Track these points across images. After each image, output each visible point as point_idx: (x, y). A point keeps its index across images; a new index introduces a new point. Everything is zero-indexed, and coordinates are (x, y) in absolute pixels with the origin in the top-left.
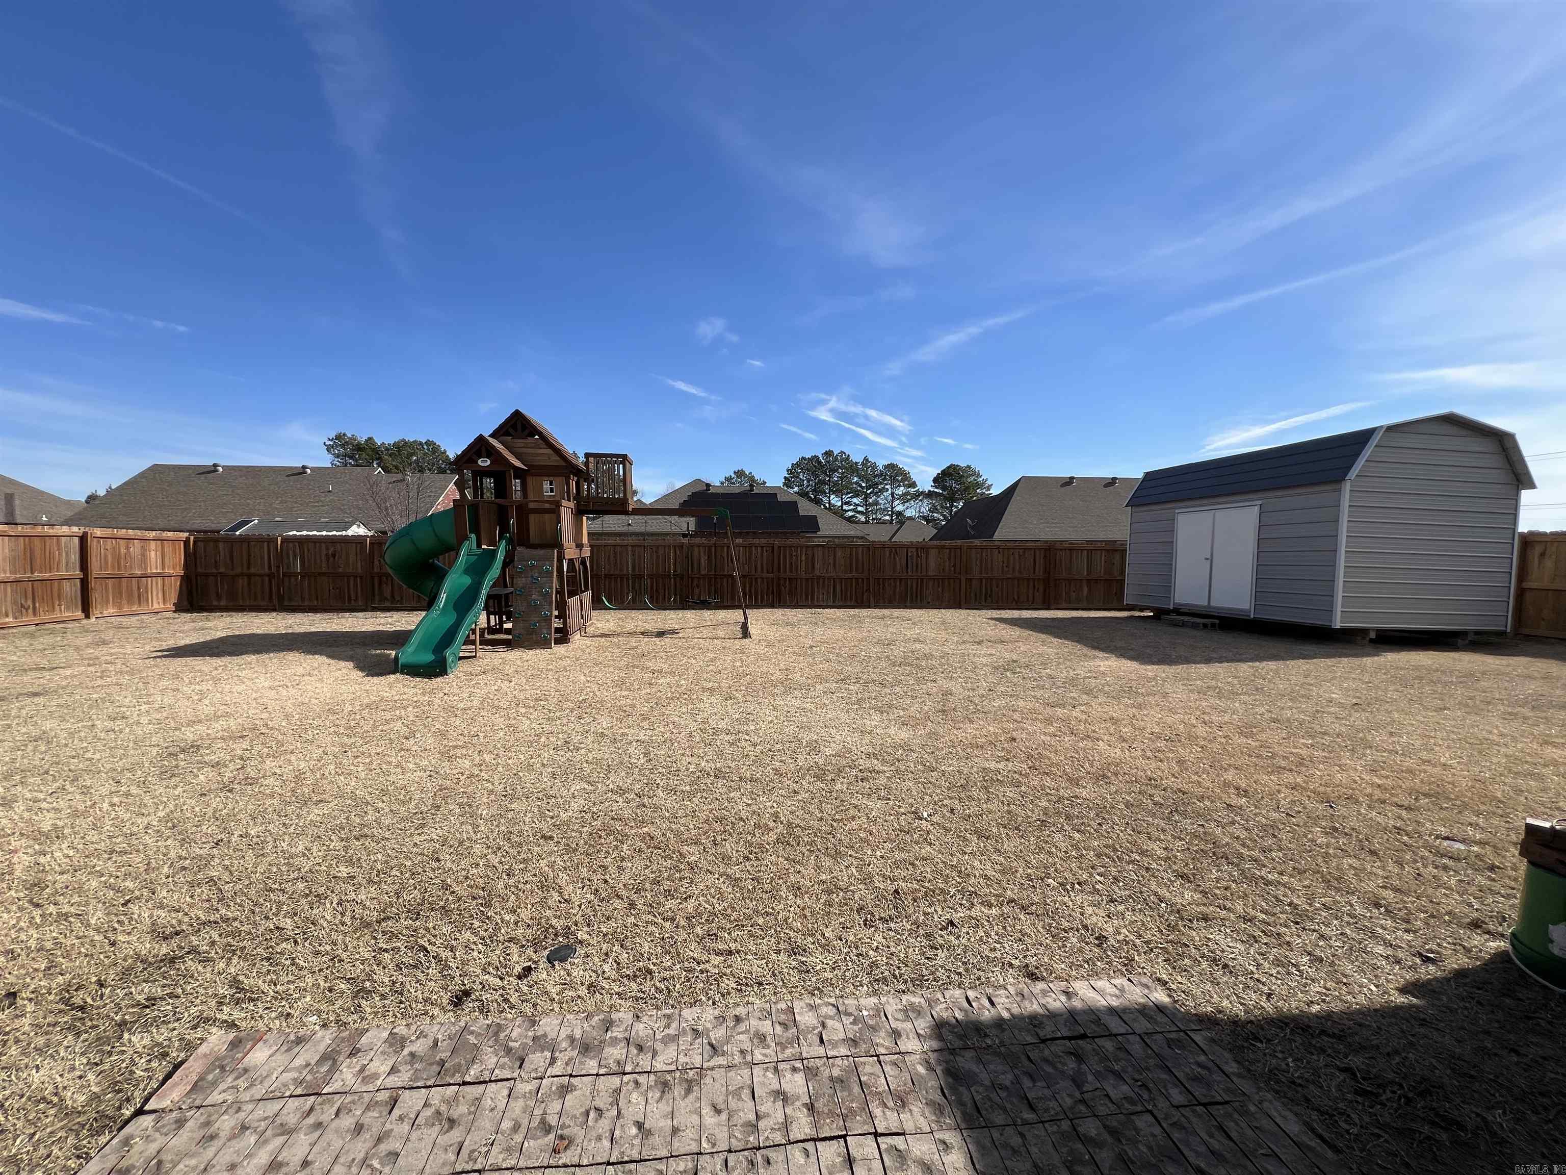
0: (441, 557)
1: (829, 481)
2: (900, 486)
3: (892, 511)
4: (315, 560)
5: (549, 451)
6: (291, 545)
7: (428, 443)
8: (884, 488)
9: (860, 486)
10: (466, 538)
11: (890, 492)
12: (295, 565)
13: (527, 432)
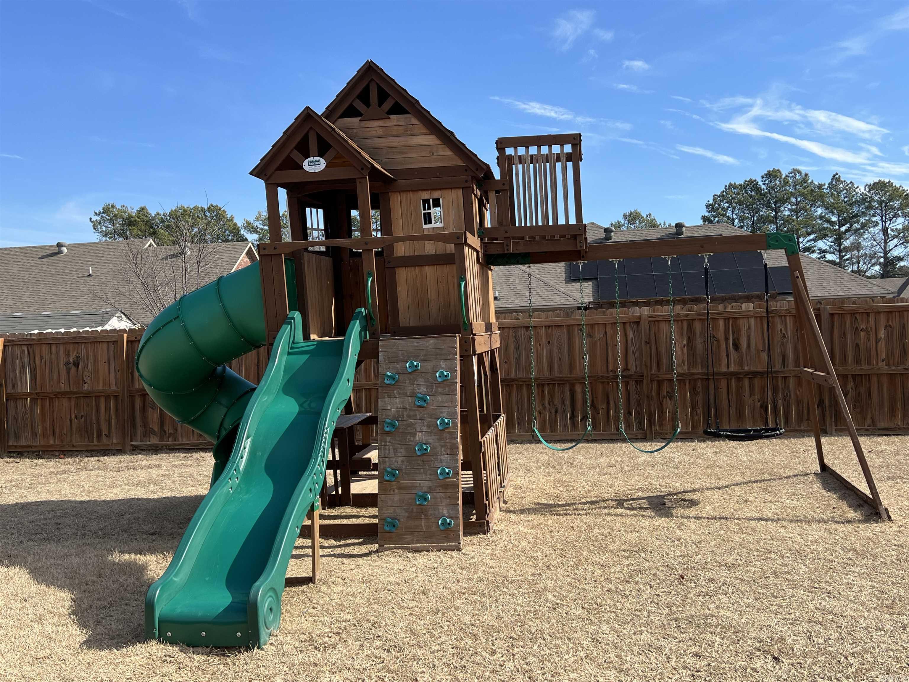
0: (234, 362)
1: (776, 217)
2: (896, 216)
3: (885, 257)
4: (51, 371)
5: (431, 140)
6: (17, 350)
7: (212, 209)
8: (869, 221)
9: (829, 221)
10: (285, 320)
11: (880, 227)
12: (23, 382)
13: (388, 105)
